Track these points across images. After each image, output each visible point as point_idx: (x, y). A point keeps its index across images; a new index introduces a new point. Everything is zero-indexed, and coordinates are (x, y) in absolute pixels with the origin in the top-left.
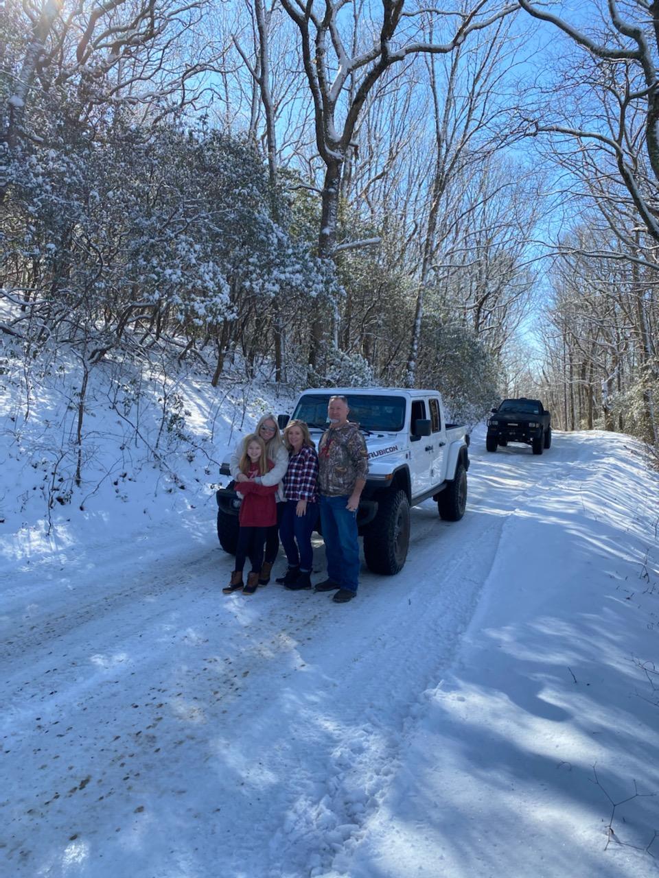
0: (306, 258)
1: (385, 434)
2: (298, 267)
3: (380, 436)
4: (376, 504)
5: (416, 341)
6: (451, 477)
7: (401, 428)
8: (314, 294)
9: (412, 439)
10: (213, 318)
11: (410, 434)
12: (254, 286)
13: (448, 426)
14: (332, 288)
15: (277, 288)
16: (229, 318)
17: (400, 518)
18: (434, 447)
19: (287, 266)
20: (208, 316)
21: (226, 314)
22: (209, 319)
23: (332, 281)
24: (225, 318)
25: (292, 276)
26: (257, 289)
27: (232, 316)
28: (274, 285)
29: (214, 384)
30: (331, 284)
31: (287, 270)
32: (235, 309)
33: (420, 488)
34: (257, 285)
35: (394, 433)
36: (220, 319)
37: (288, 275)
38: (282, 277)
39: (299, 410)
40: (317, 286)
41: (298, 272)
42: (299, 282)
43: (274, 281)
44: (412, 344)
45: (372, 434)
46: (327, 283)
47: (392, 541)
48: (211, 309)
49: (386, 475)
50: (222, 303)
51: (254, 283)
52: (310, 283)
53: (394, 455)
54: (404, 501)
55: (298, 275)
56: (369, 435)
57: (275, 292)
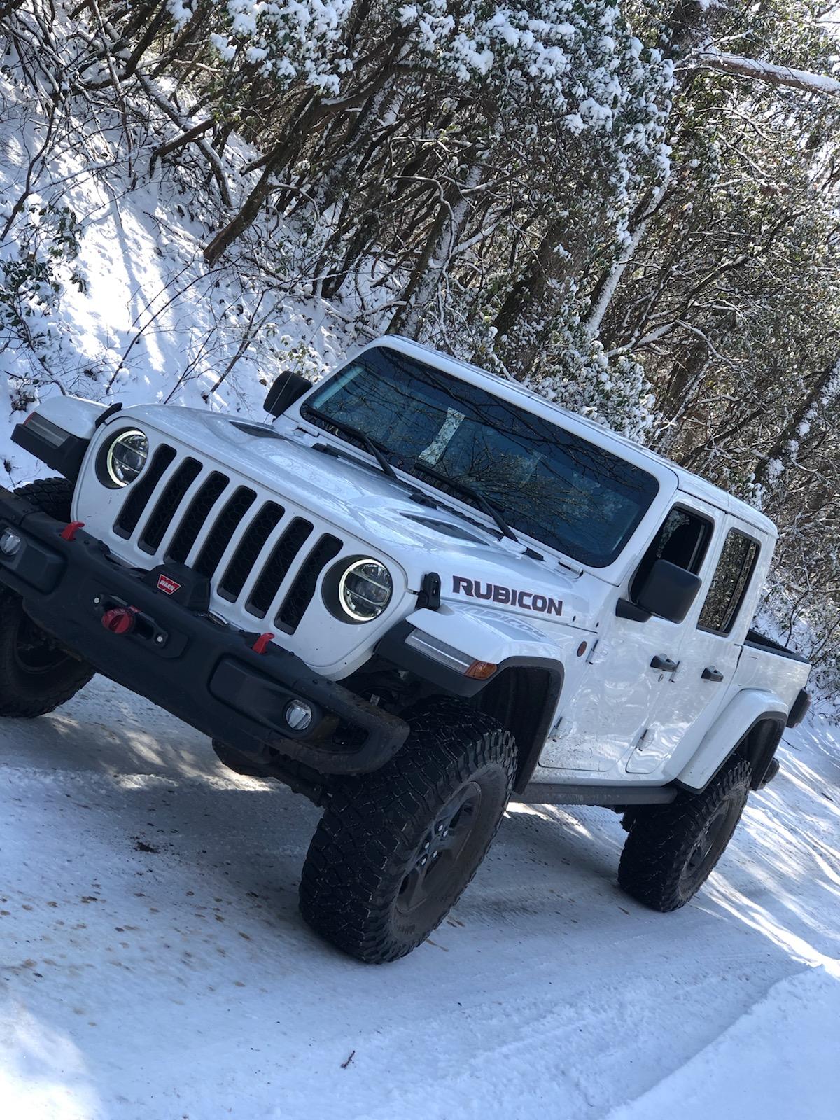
0: (603, 21)
1: (552, 557)
2: (567, 29)
3: (530, 553)
4: (403, 731)
5: (812, 414)
6: (698, 779)
7: (604, 560)
8: (575, 123)
9: (623, 610)
10: (269, 57)
11: (623, 592)
12: (425, 26)
13: (755, 638)
14: (638, 136)
15: (484, 62)
16: (312, 79)
17: (466, 810)
18: (682, 669)
19: (539, 17)
20: (256, 44)
21: (309, 65)
22: (256, 54)
23: (645, 121)
24: (304, 75)
25: (540, 45)
26: (428, 38)
27: (324, 80)
28: (480, 48)
29: (211, 256)
30: (640, 127)
31: (535, 24)
32: (345, 65)
33: (582, 763)
34: (433, 28)
35: (577, 565)
36: (287, 67)
37: (529, 38)
38: (512, 36)
39: (344, 382)
40: (597, 107)
41: (561, 43)
42: (550, 71)
43: (485, 40)
44: (799, 418)
45: (513, 538)
46: (632, 117)
47: (400, 861)
48: (275, 29)
49: (477, 663)
50: (311, 25)
51: (429, 18)
52: (580, 91)
53: (540, 621)
54: (500, 766)
55: (557, 52)
56: (499, 537)
57: (472, 70)
